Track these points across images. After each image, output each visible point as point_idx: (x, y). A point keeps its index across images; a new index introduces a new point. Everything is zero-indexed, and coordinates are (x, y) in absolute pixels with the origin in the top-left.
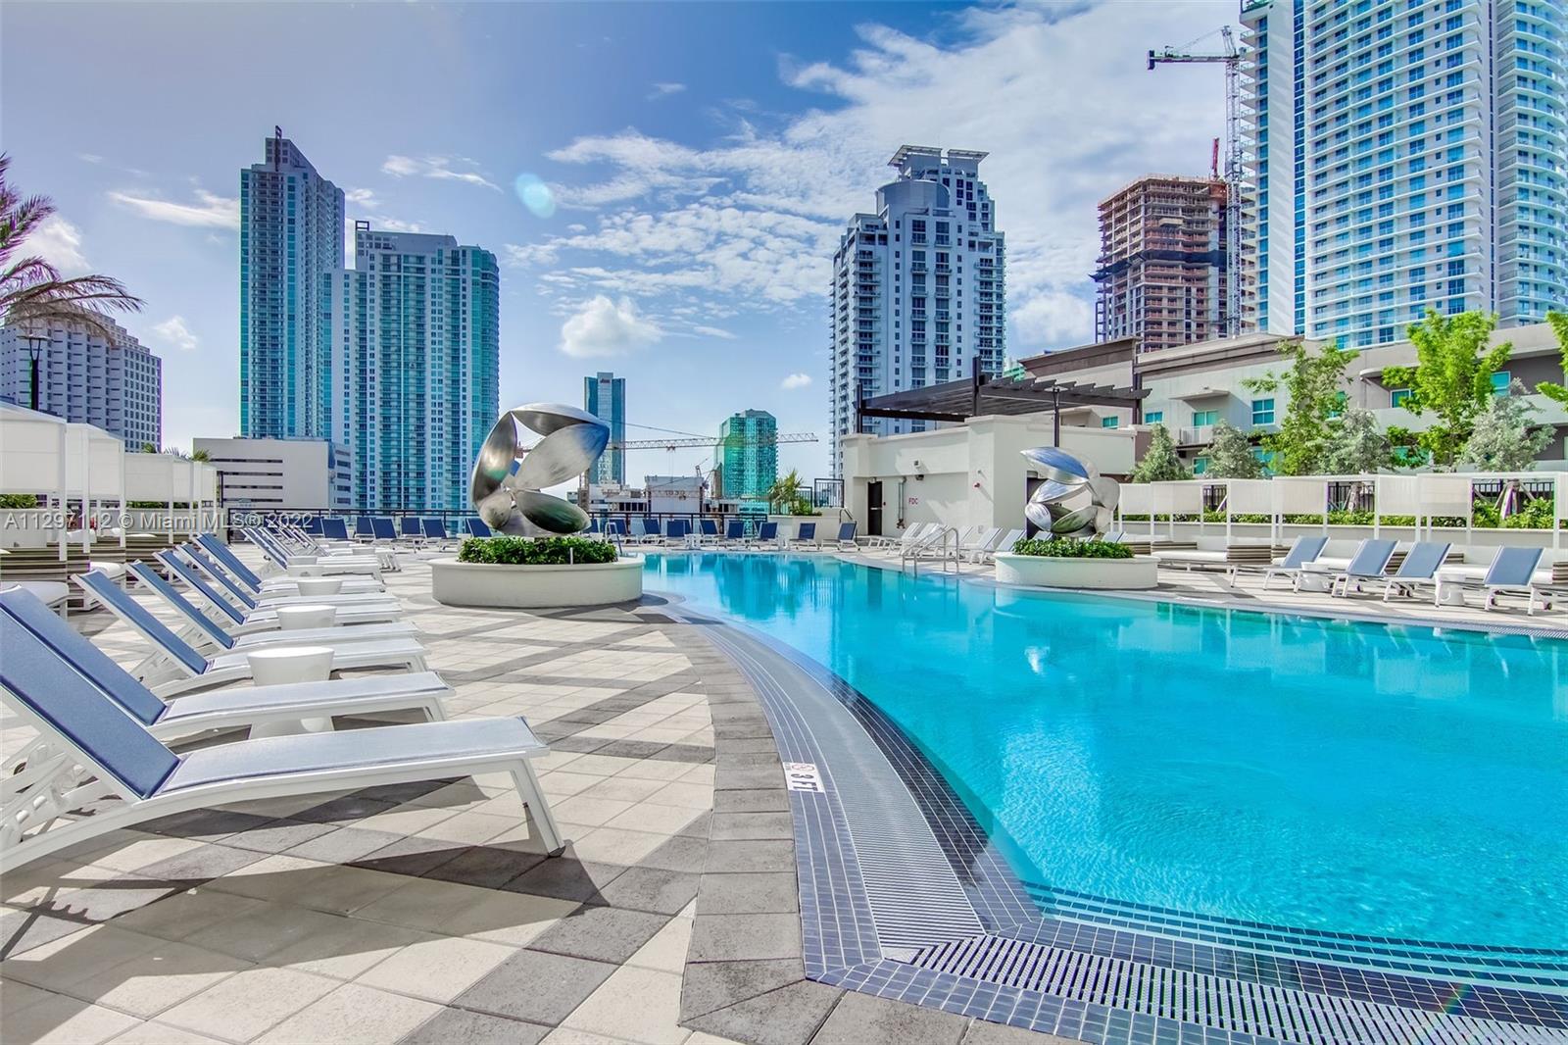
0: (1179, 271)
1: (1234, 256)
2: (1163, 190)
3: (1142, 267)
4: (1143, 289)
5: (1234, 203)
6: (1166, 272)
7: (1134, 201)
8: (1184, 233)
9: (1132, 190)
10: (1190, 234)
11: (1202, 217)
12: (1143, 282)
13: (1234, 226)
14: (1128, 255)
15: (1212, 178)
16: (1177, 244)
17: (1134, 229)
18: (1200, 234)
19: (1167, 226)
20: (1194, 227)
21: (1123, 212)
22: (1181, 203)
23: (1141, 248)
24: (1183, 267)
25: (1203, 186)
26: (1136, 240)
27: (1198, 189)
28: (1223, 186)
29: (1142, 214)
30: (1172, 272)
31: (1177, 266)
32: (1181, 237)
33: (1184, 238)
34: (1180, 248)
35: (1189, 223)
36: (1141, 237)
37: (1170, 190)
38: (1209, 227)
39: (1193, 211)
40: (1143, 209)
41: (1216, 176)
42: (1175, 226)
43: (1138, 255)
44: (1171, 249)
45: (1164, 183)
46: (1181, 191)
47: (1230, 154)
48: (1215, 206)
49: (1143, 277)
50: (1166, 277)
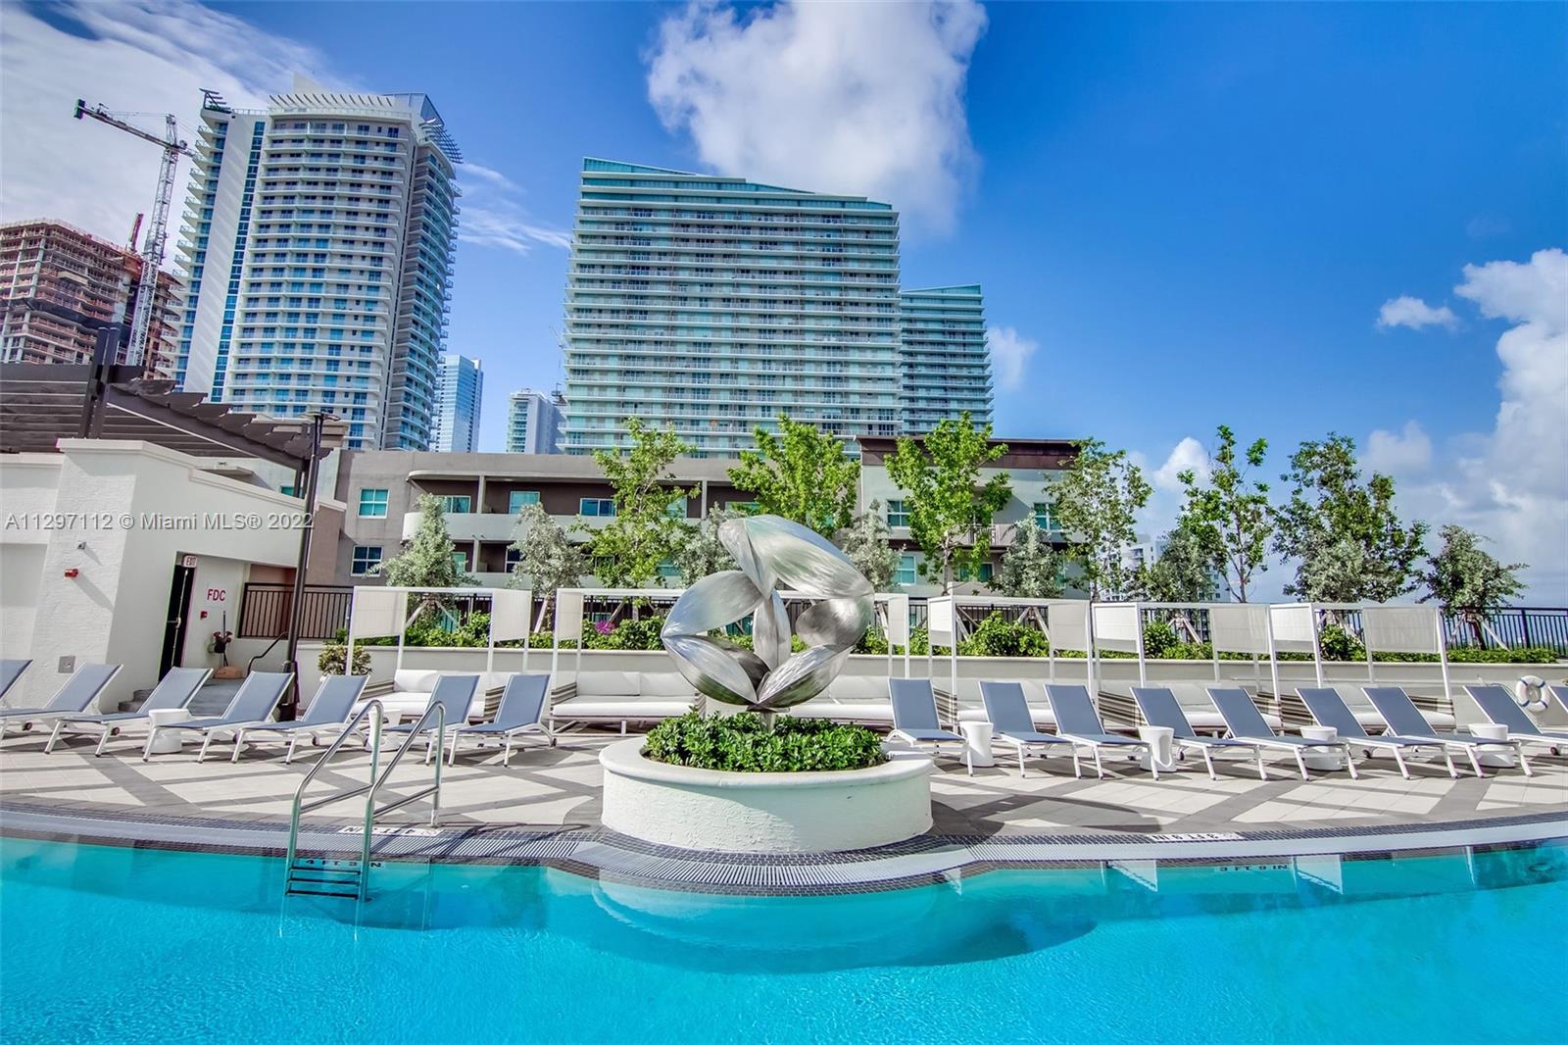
0: (73, 333)
1: (138, 335)
2: (71, 242)
3: (27, 316)
4: (22, 341)
5: (149, 282)
6: (56, 329)
7: (32, 241)
8: (86, 294)
9: (30, 228)
10: (93, 298)
11: (110, 284)
12: (25, 332)
13: (144, 305)
14: (10, 297)
15: (128, 250)
16: (76, 302)
17: (24, 271)
18: (106, 301)
19: (69, 281)
20: (99, 292)
21: (13, 249)
22: (89, 263)
23: (31, 295)
24: (79, 330)
25: (117, 254)
26: (24, 284)
27: (112, 255)
28: (140, 263)
29: (39, 257)
30: (63, 331)
31: (71, 327)
32: (81, 297)
33: (86, 301)
34: (78, 308)
35: (94, 286)
36: (34, 282)
37: (79, 245)
38: (116, 297)
39: (101, 275)
40: (41, 254)
41: (133, 250)
42: (77, 284)
43: (24, 301)
44: (68, 306)
45: (74, 236)
46: (91, 250)
47: (153, 234)
48: (127, 279)
49: (25, 327)
50: (56, 335)
